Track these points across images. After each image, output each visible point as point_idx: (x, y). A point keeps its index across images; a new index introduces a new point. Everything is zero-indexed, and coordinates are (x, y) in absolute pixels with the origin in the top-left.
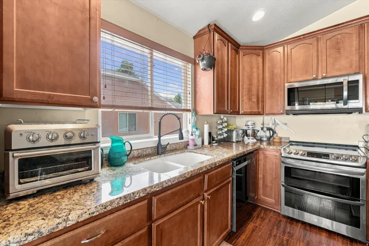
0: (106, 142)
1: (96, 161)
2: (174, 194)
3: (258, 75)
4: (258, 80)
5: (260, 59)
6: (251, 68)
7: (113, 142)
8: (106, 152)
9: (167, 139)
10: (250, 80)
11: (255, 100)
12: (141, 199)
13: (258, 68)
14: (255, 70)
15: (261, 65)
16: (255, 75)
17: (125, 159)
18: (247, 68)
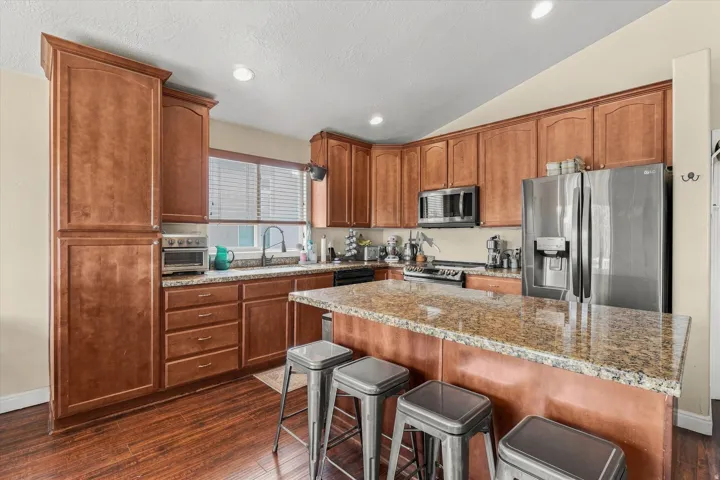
0: (213, 251)
1: (206, 264)
2: (260, 287)
3: (395, 180)
4: (395, 186)
5: (398, 160)
6: (387, 171)
7: (218, 252)
8: (213, 259)
9: (269, 252)
10: (386, 185)
11: (391, 210)
12: (233, 282)
13: (395, 171)
14: (391, 173)
15: (398, 167)
16: (391, 179)
17: (228, 265)
18: (382, 172)
